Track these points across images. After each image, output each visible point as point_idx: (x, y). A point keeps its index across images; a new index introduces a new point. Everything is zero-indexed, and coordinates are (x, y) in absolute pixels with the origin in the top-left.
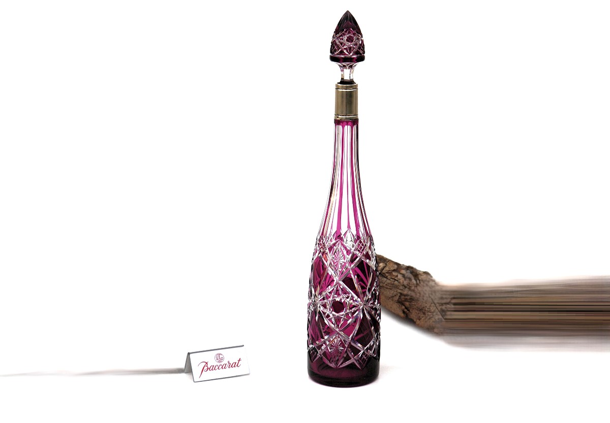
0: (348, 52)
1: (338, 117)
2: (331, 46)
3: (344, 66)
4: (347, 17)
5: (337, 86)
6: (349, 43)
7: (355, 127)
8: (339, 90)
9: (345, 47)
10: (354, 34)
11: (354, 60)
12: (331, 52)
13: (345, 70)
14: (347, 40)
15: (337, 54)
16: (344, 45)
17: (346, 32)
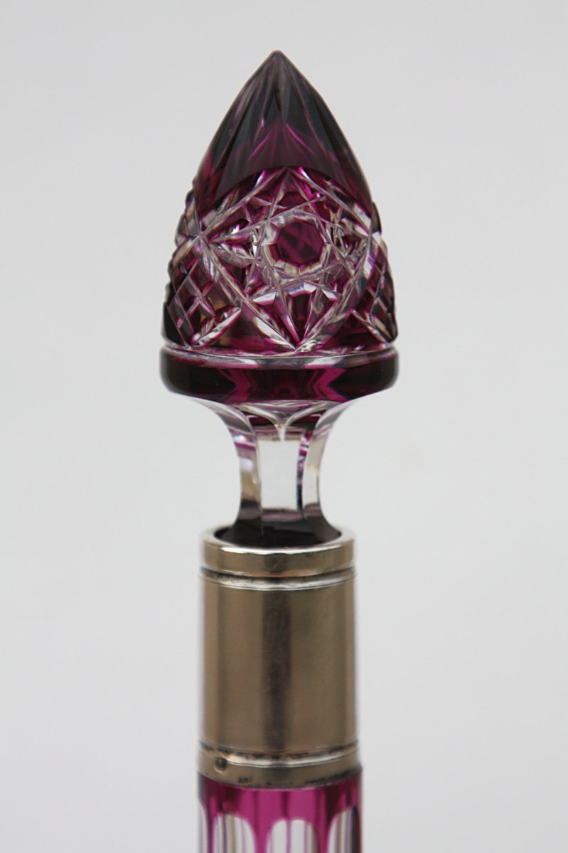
0: (282, 327)
1: (224, 764)
2: (172, 288)
3: (259, 422)
4: (275, 90)
5: (211, 553)
6: (292, 270)
7: (340, 827)
8: (229, 584)
9: (267, 297)
10: (323, 209)
11: (323, 383)
12: (170, 331)
13: (264, 446)
14: (278, 251)
15: (214, 345)
16: (260, 283)
17: (268, 193)
